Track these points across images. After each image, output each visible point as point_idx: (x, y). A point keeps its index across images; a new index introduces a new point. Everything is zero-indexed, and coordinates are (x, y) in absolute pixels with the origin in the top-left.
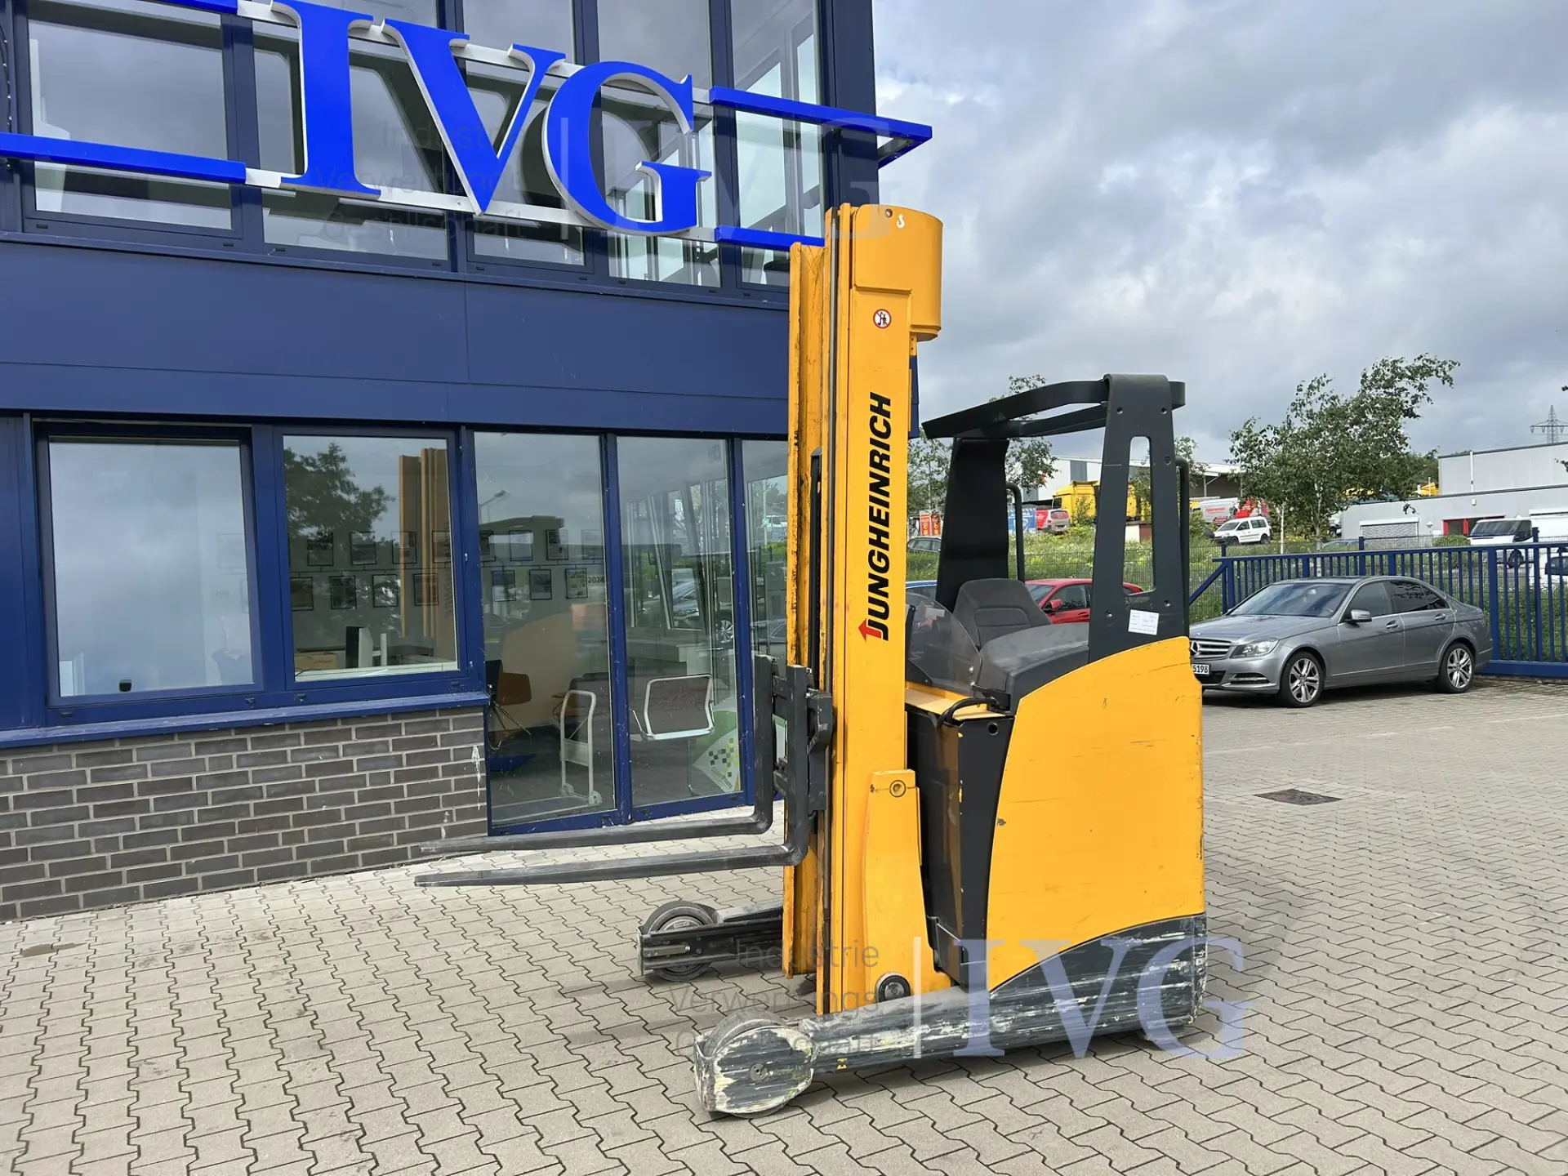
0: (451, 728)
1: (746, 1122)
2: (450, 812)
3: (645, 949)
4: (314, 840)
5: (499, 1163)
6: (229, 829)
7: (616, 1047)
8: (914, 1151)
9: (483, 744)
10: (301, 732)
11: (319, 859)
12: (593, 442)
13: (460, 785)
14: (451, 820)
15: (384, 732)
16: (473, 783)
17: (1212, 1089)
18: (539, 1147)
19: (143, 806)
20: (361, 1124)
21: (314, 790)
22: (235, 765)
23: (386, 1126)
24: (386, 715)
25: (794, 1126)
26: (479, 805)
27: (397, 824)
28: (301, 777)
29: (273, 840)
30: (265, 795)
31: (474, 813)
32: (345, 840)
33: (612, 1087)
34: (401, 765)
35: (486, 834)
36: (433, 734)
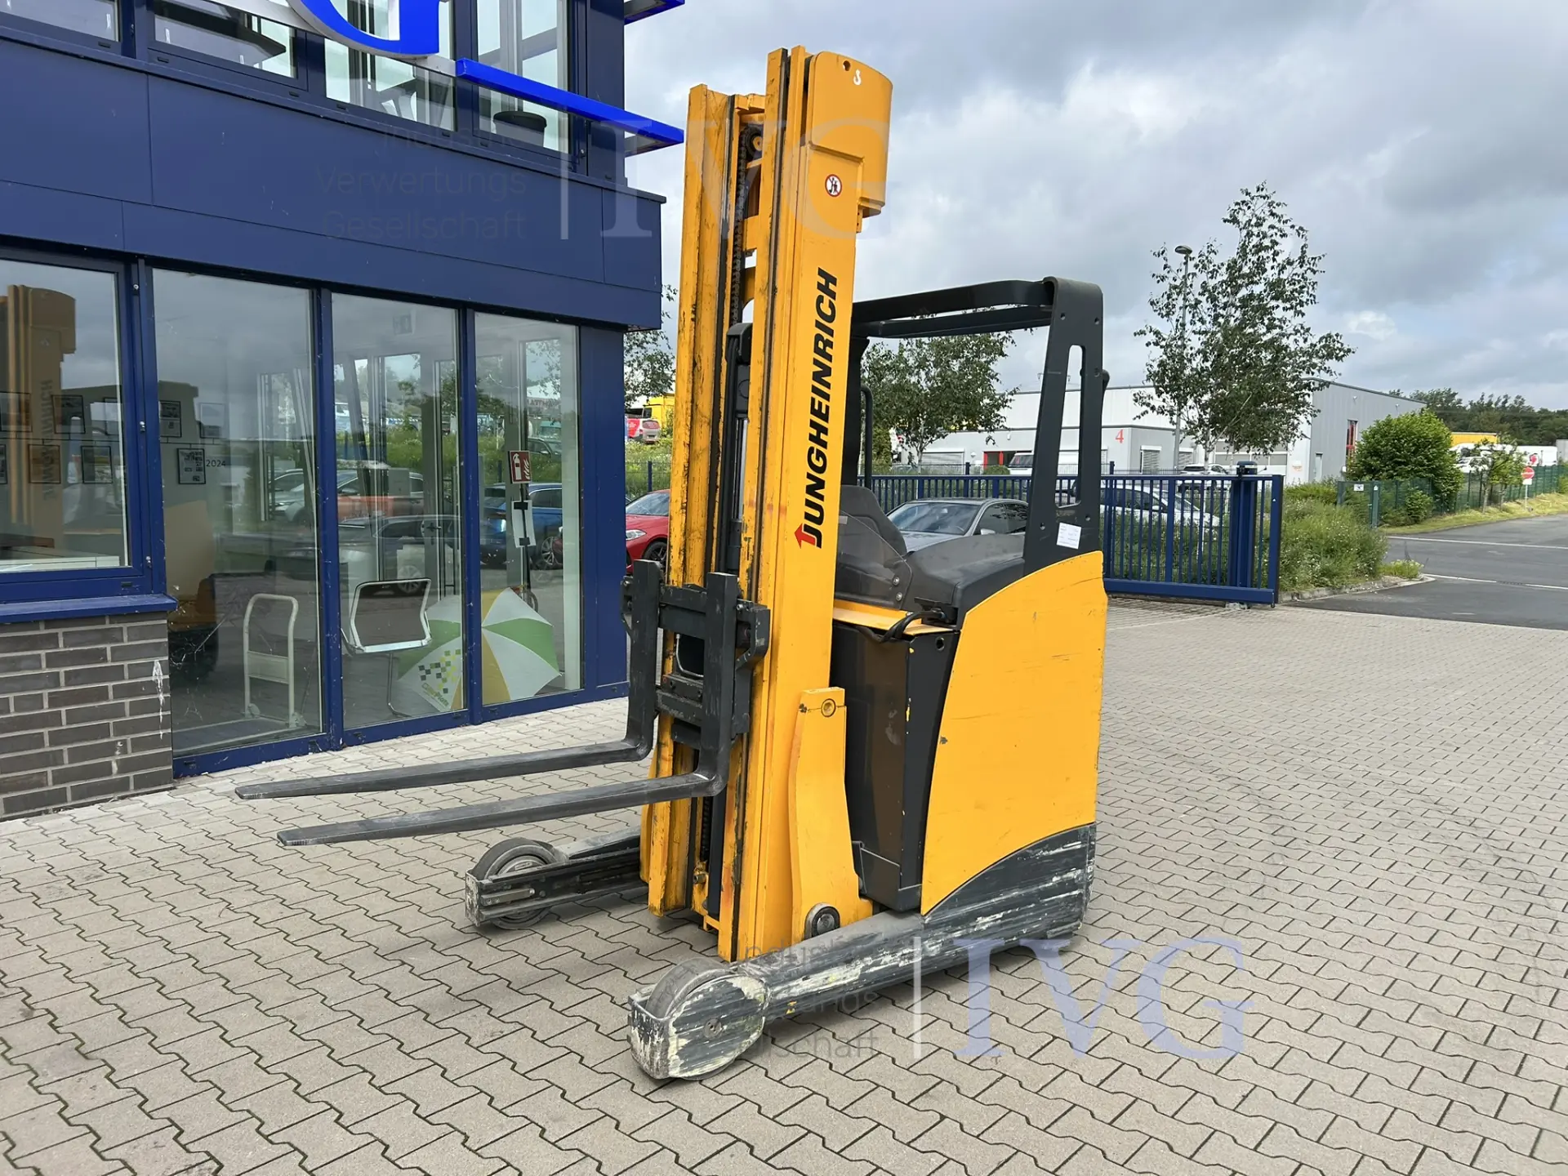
0: (125, 638)
1: (697, 1086)
2: (124, 742)
3: (484, 897)
7: (489, 1014)
8: (893, 1093)
9: (167, 658)
12: (300, 299)
13: (136, 708)
14: (124, 751)
15: (34, 643)
16: (154, 706)
18: (470, 1150)
20: (207, 1153)
24: (37, 622)
25: (750, 1081)
26: (161, 733)
27: (53, 759)
34: (58, 685)
35: (171, 767)
36: (100, 646)
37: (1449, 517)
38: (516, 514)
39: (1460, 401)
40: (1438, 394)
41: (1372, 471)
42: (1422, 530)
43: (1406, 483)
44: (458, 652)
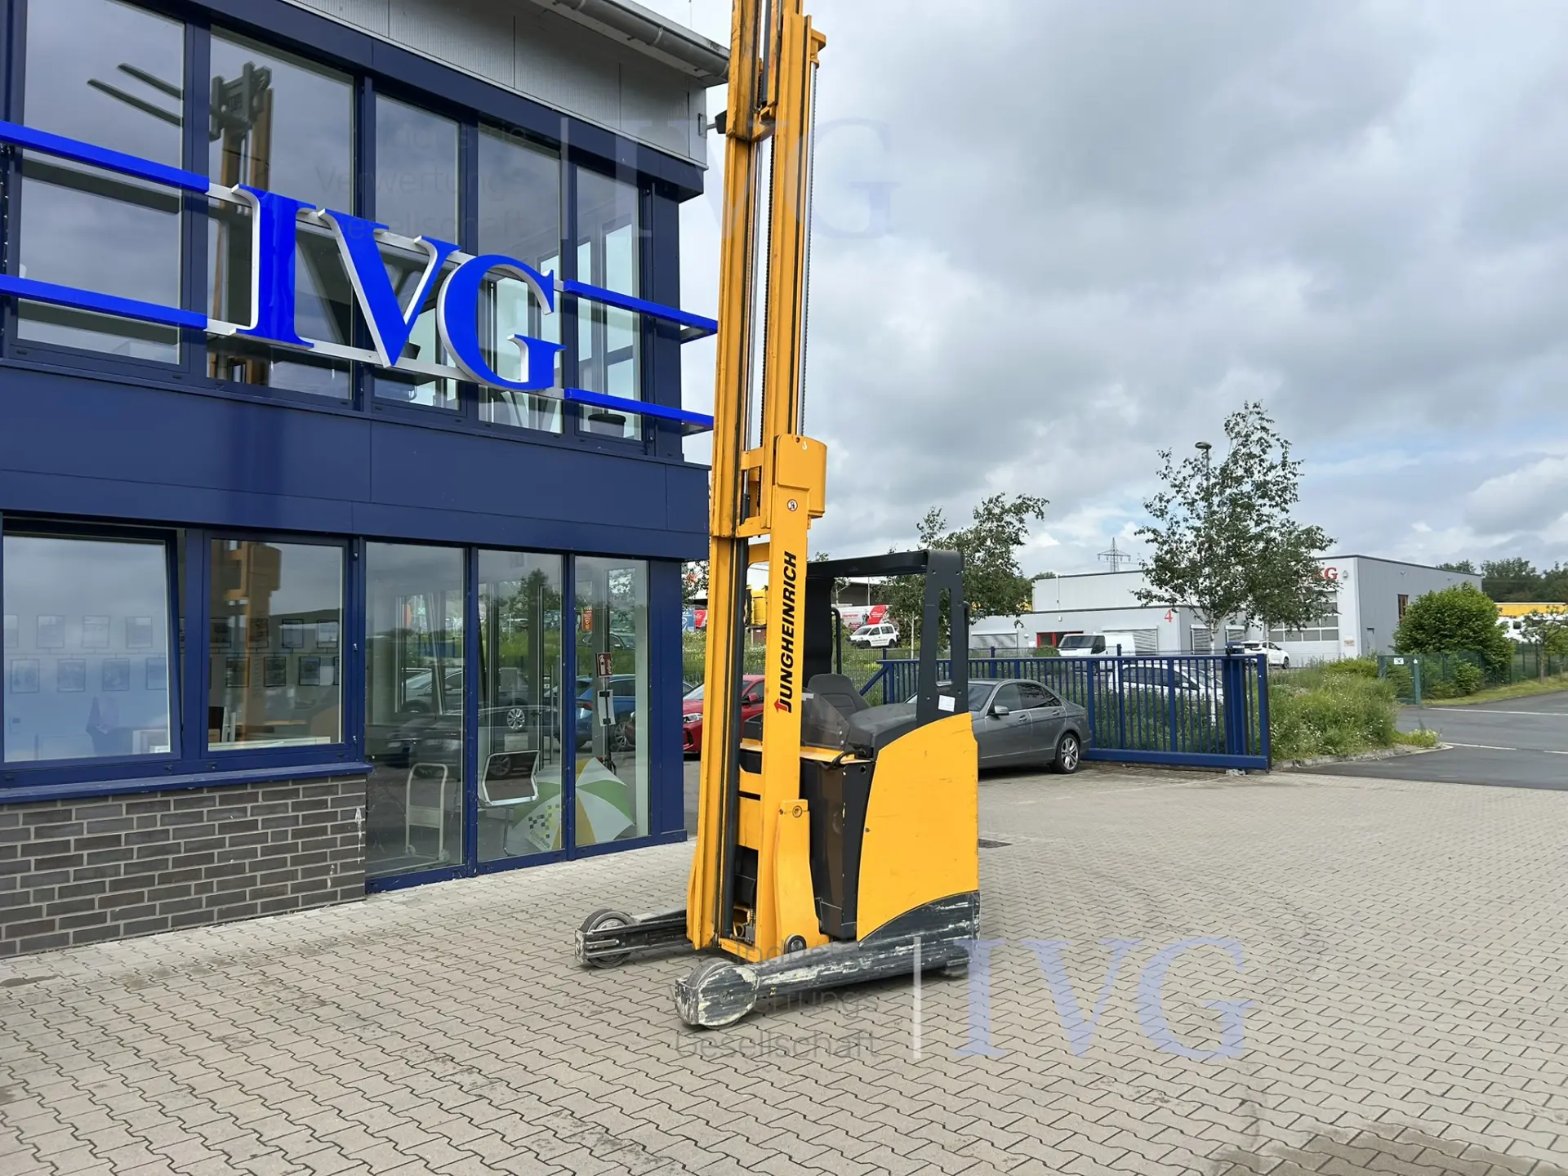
0: (340, 792)
2: (335, 865)
4: (223, 890)
6: (150, 881)
9: (364, 807)
10: (217, 794)
11: (224, 907)
13: (344, 841)
14: (335, 872)
15: (283, 795)
16: (355, 840)
21: (224, 846)
22: (158, 824)
24: (286, 781)
26: (359, 859)
27: (292, 875)
28: (214, 834)
29: (187, 891)
30: (183, 850)
31: (355, 866)
32: (248, 890)
34: (298, 824)
35: (364, 885)
36: (325, 797)
37: (1503, 689)
38: (601, 701)
39: (1534, 570)
40: (1508, 563)
41: (1418, 644)
42: (1473, 701)
43: (1454, 655)
44: (557, 806)
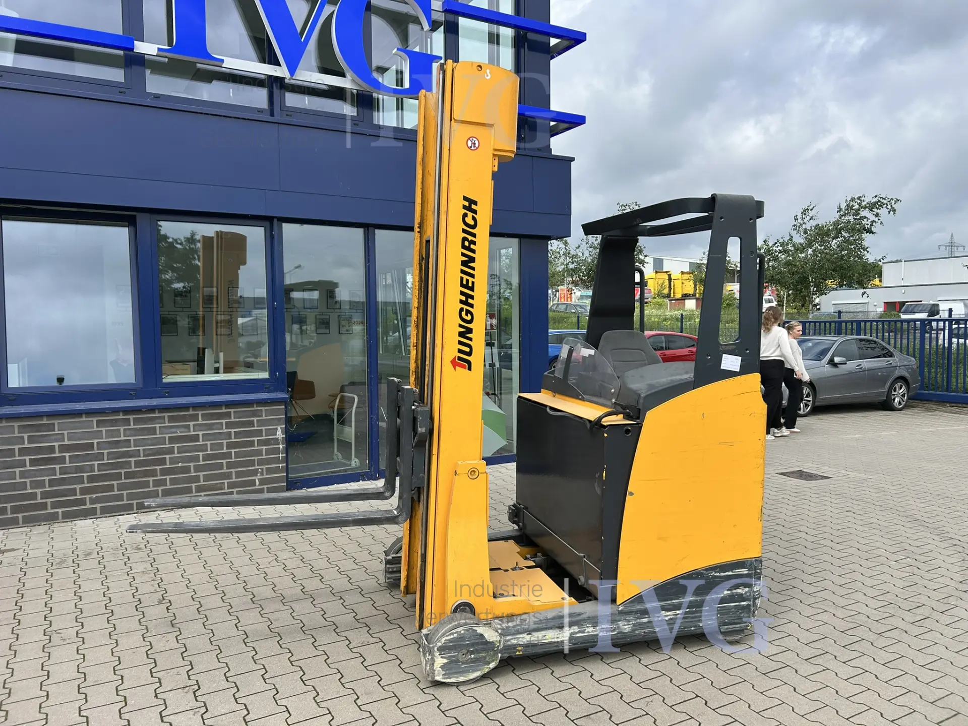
0: (264, 415)
1: (454, 688)
2: (262, 469)
3: (388, 566)
4: (174, 485)
5: (289, 713)
6: (118, 476)
7: (368, 631)
8: (568, 712)
9: (284, 426)
10: (166, 415)
12: (359, 232)
13: (268, 452)
14: (262, 474)
15: (220, 416)
16: (277, 451)
17: (764, 674)
18: (316, 701)
19: (62, 460)
20: (197, 681)
21: (174, 453)
22: (122, 435)
23: (214, 682)
24: (222, 406)
25: (487, 693)
26: (281, 465)
27: (228, 476)
28: (165, 444)
29: (146, 484)
30: (142, 455)
31: (277, 470)
32: (194, 485)
33: (365, 660)
34: (231, 438)
35: (285, 484)
36: (252, 419)
